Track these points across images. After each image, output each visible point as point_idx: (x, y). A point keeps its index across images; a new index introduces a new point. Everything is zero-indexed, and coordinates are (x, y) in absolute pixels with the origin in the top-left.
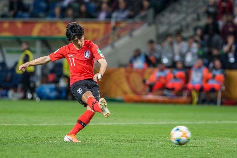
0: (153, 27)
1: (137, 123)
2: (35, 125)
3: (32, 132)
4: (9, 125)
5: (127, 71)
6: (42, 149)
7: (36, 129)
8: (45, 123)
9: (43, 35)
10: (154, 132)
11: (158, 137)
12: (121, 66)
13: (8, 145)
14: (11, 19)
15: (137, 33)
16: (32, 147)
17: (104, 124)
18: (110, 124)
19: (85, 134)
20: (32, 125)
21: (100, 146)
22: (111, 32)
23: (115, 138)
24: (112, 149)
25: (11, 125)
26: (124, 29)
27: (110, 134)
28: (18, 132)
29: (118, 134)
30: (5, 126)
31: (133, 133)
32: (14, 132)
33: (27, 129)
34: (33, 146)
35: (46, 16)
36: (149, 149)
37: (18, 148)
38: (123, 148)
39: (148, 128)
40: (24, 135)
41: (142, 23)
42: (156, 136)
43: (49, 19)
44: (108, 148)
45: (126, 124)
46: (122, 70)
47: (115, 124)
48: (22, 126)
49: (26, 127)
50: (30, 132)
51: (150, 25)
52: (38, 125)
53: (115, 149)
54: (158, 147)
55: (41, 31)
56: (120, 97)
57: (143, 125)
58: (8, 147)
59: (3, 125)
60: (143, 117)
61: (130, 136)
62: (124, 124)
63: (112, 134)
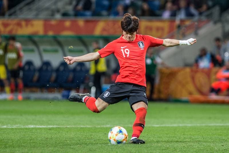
0: (219, 25)
1: (204, 125)
2: (99, 126)
3: (95, 134)
4: (71, 126)
5: (192, 71)
6: (106, 151)
7: (99, 131)
8: (109, 125)
9: (105, 34)
10: (221, 134)
11: (225, 139)
12: (186, 65)
13: (72, 148)
14: (73, 18)
15: (202, 31)
16: (96, 150)
17: (170, 125)
18: (175, 125)
19: (150, 136)
20: (95, 127)
21: (166, 149)
22: (176, 30)
23: (181, 140)
24: (179, 151)
25: (74, 126)
26: (189, 27)
27: (176, 136)
28: (82, 134)
29: (184, 136)
30: (68, 128)
31: (200, 135)
32: (77, 134)
33: (91, 131)
34: (97, 148)
35: (109, 15)
36: (217, 151)
37: (82, 151)
38: (189, 150)
39: (215, 130)
40: (87, 137)
41: (208, 22)
42: (224, 138)
43: (112, 18)
44: (175, 151)
45: (193, 125)
46: (188, 70)
47: (181, 125)
48: (85, 128)
49: (89, 128)
50: (93, 134)
51: (215, 23)
52: (102, 126)
53: (181, 151)
54: (226, 150)
55: (104, 30)
56: (185, 97)
57: (210, 126)
58: (72, 149)
59: (65, 126)
60: (210, 118)
61: (197, 138)
62: (190, 125)
63: (178, 136)
